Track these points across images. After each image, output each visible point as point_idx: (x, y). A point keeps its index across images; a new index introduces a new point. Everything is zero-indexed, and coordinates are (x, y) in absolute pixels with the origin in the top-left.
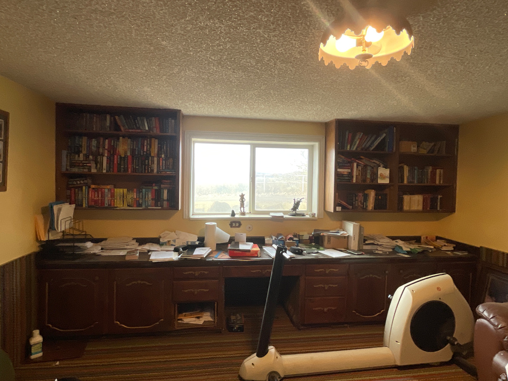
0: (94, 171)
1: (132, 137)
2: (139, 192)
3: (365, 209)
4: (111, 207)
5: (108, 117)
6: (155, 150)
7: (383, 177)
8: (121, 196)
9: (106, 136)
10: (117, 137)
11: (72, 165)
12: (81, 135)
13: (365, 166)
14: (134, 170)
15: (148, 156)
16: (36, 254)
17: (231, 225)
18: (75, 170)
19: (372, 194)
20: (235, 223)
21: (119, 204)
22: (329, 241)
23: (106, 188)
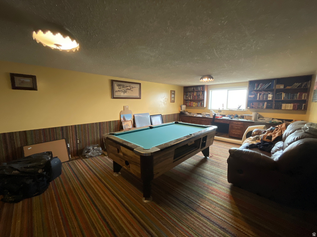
0: (189, 99)
1: (197, 91)
2: (198, 103)
3: (262, 108)
4: (192, 106)
5: (192, 88)
6: (201, 94)
7: (270, 98)
8: (194, 104)
9: (192, 92)
10: (194, 92)
11: (186, 98)
12: (188, 92)
13: (264, 94)
14: (197, 98)
15: (200, 95)
16: (179, 113)
17: (219, 111)
18: (186, 99)
19: (266, 103)
20: (220, 111)
21: (194, 106)
22: (245, 117)
23: (192, 102)
